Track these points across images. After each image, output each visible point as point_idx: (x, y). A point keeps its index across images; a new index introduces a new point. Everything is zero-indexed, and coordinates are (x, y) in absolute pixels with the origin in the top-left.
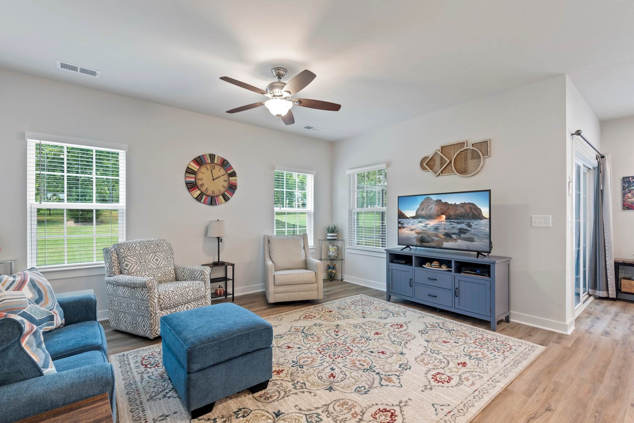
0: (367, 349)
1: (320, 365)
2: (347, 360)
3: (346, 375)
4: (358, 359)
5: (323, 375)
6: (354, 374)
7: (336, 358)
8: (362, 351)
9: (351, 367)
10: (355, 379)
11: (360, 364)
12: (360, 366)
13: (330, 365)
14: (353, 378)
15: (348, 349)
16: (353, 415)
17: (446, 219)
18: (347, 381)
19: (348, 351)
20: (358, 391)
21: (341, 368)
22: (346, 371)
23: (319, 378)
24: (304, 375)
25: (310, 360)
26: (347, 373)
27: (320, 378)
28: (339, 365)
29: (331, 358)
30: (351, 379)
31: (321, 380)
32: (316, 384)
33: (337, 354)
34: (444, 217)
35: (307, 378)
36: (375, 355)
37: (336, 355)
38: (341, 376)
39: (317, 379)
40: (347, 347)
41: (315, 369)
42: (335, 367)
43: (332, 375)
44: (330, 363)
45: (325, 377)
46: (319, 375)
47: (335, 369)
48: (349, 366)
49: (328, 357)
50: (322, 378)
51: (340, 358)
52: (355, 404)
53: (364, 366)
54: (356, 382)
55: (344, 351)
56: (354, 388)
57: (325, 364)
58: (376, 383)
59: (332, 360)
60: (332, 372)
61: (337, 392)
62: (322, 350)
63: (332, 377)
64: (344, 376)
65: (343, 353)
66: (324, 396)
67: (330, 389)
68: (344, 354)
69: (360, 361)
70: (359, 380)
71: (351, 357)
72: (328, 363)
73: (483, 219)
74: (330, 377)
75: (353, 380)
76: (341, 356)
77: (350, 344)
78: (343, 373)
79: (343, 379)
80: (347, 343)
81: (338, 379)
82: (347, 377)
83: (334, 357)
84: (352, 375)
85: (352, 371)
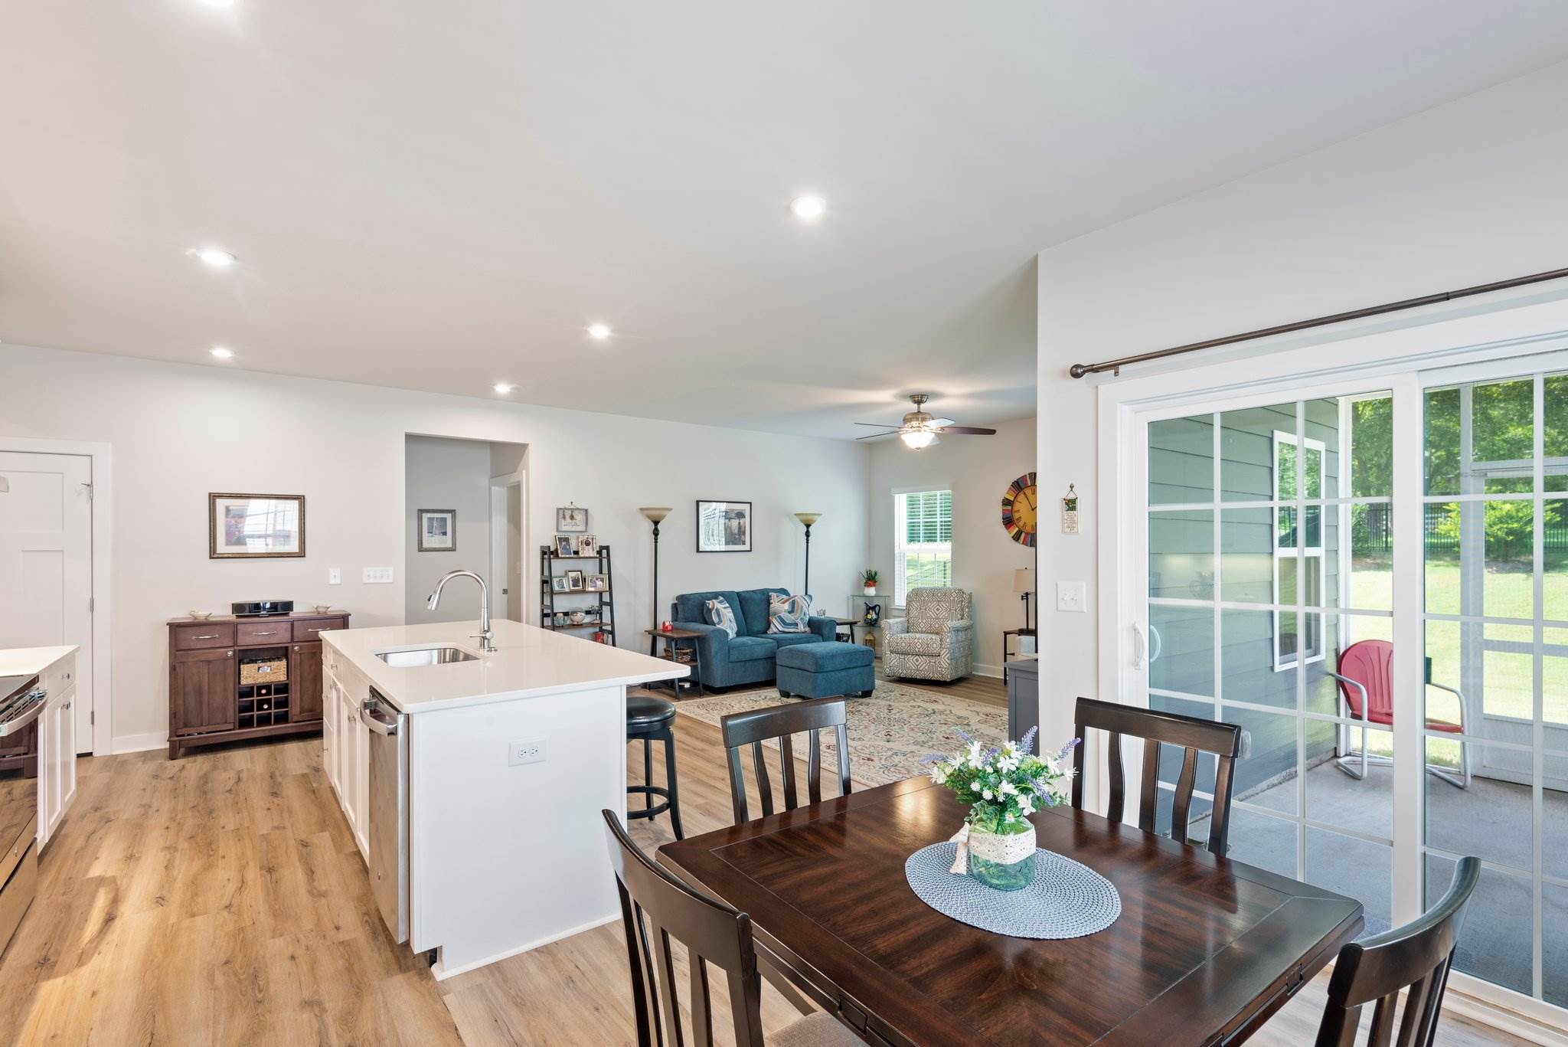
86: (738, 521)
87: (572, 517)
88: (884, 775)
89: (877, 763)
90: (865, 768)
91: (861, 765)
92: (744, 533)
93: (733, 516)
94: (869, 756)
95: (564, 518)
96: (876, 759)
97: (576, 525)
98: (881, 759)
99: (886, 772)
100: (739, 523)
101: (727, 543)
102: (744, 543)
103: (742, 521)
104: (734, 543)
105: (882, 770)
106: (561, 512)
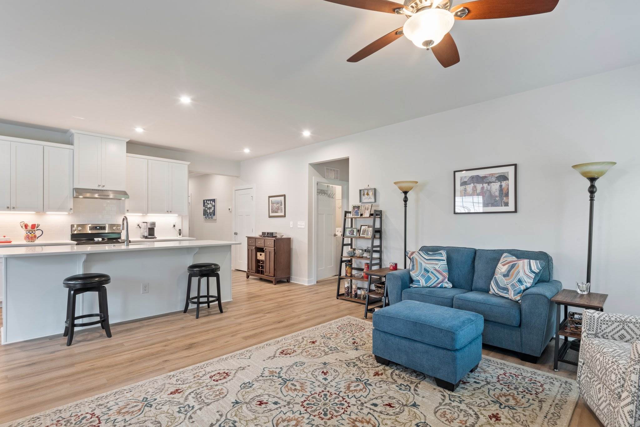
0: (280, 408)
1: (339, 383)
2: (310, 390)
3: (312, 374)
4: (296, 393)
5: (334, 374)
6: (303, 376)
7: (323, 391)
8: (289, 403)
9: (305, 383)
10: (303, 371)
11: (295, 386)
12: (295, 383)
13: (329, 383)
14: (306, 372)
15: (308, 406)
16: (309, 351)
18: (311, 369)
19: (308, 404)
20: (302, 363)
21: (317, 380)
22: (311, 378)
23: (337, 371)
24: (352, 373)
25: (352, 388)
26: (311, 376)
27: (335, 371)
28: (319, 383)
29: (328, 391)
30: (307, 372)
31: (335, 369)
32: (338, 366)
33: (322, 399)
35: (347, 370)
36: (274, 399)
37: (323, 396)
38: (316, 373)
39: (338, 370)
40: (309, 410)
41: (344, 379)
42: (323, 381)
43: (325, 374)
44: (329, 386)
45: (332, 372)
46: (337, 373)
47: (323, 379)
48: (308, 383)
49: (333, 393)
50: (334, 371)
51: (318, 393)
52: (306, 356)
53: (291, 384)
54: (303, 369)
55: (313, 403)
56: (305, 366)
57: (333, 384)
58: (285, 370)
59: (328, 389)
60: (325, 377)
61: (320, 362)
62: (342, 402)
63: (325, 372)
64: (313, 373)
65: (314, 400)
66: (329, 359)
67: (325, 364)
68: (313, 398)
69: (295, 390)
70: (300, 371)
71: (304, 394)
72: (331, 385)
74: (327, 372)
75: (305, 371)
76: (316, 395)
77: (303, 417)
78: (314, 376)
79: (315, 371)
80: (308, 418)
81: (319, 371)
82: (310, 373)
83: (325, 393)
84: (306, 375)
85: (306, 378)
86: (499, 184)
87: (368, 194)
92: (507, 195)
93: (494, 179)
95: (364, 195)
97: (370, 198)
100: (501, 186)
101: (485, 205)
102: (507, 204)
103: (504, 184)
104: (493, 205)
106: (362, 192)
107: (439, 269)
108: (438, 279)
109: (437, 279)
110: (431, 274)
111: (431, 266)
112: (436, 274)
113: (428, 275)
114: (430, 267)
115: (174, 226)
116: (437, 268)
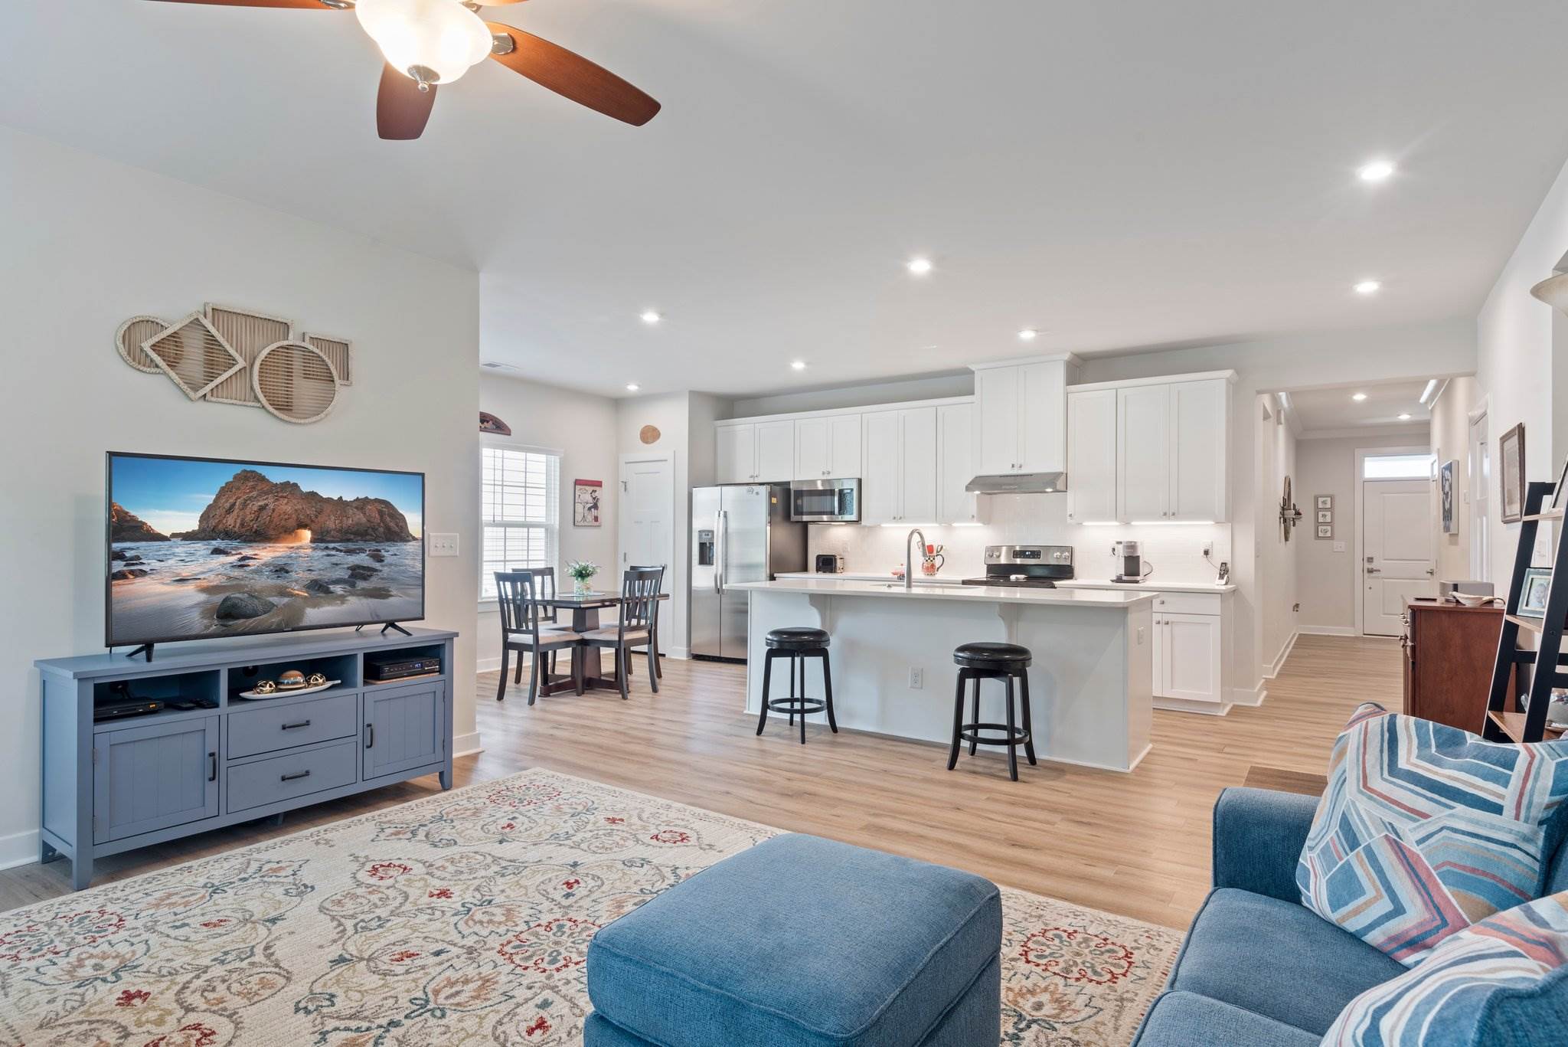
17: (313, 541)
34: (307, 535)
73: (409, 541)
88: (593, 799)
89: (600, 817)
90: (619, 806)
91: (624, 809)
94: (614, 827)
96: (602, 822)
98: (594, 824)
99: (590, 803)
105: (595, 806)
107: (1416, 849)
108: (1398, 910)
109: (1389, 907)
110: (1361, 862)
111: (1379, 812)
112: (1390, 875)
113: (1348, 863)
114: (1371, 816)
115: (1206, 553)
116: (1410, 841)
